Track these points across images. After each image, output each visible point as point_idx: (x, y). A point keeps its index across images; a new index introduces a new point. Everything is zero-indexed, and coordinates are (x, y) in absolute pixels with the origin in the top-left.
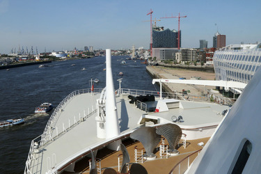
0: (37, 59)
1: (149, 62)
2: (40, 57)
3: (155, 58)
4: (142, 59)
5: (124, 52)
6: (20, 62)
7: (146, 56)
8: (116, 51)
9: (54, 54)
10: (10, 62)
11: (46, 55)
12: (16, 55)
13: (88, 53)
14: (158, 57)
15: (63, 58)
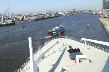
0: (53, 15)
1: (101, 16)
2: (54, 15)
3: (104, 14)
4: (98, 14)
5: (91, 11)
6: (46, 17)
7: (100, 13)
8: (87, 11)
9: (60, 13)
10: (42, 17)
11: (57, 14)
12: (45, 14)
13: (75, 12)
14: (106, 13)
15: (64, 14)
